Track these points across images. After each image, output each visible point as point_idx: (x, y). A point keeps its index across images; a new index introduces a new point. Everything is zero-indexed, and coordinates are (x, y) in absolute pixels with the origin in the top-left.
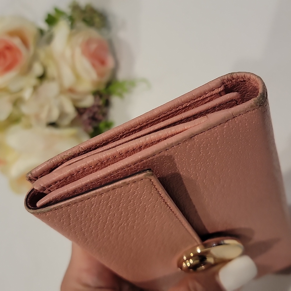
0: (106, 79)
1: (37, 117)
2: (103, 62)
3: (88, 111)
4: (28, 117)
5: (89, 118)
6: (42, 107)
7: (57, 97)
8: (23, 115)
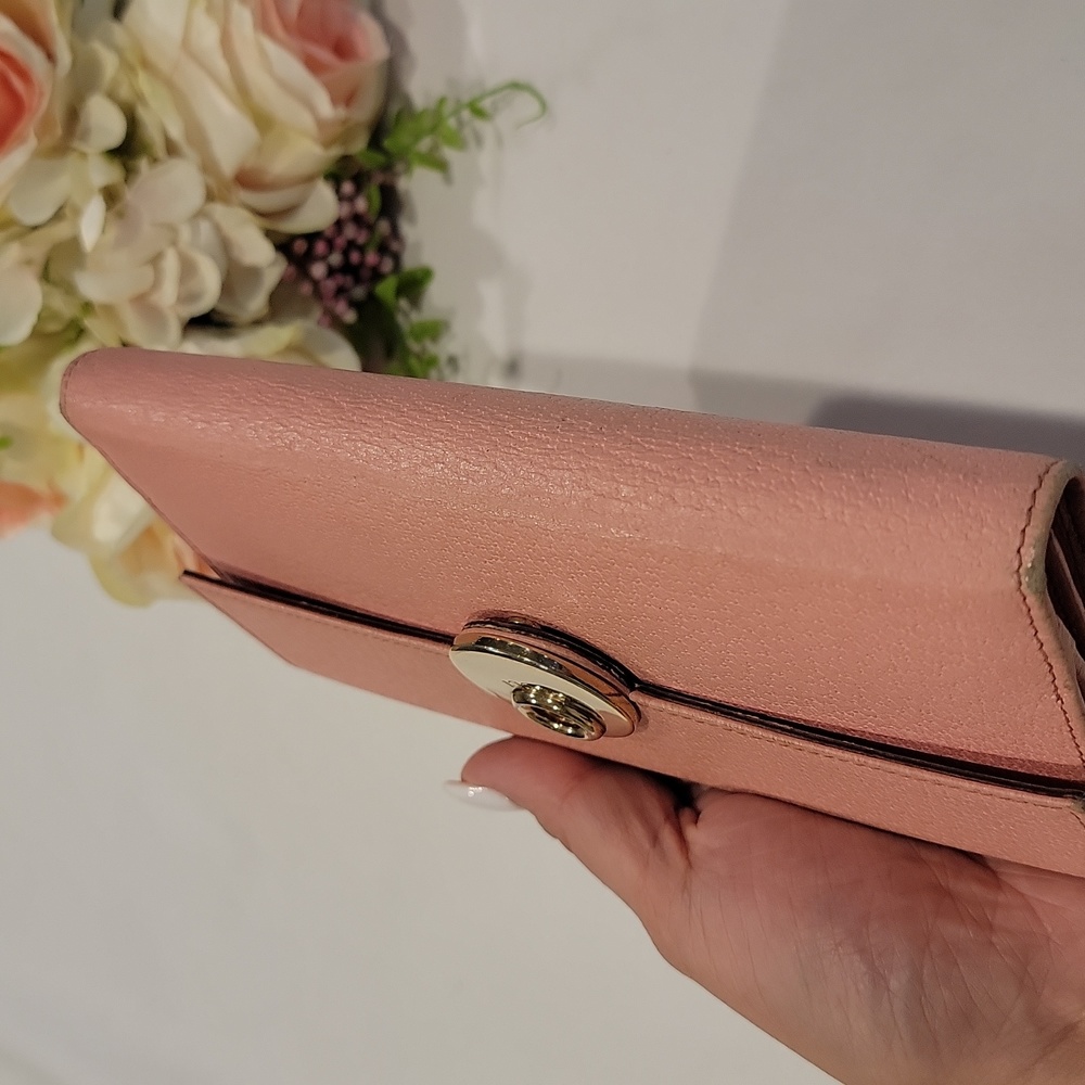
0: (365, 111)
1: (142, 302)
2: (343, 49)
3: (320, 247)
4: (109, 310)
5: (331, 272)
6: (156, 260)
7: (200, 214)
8: (87, 307)
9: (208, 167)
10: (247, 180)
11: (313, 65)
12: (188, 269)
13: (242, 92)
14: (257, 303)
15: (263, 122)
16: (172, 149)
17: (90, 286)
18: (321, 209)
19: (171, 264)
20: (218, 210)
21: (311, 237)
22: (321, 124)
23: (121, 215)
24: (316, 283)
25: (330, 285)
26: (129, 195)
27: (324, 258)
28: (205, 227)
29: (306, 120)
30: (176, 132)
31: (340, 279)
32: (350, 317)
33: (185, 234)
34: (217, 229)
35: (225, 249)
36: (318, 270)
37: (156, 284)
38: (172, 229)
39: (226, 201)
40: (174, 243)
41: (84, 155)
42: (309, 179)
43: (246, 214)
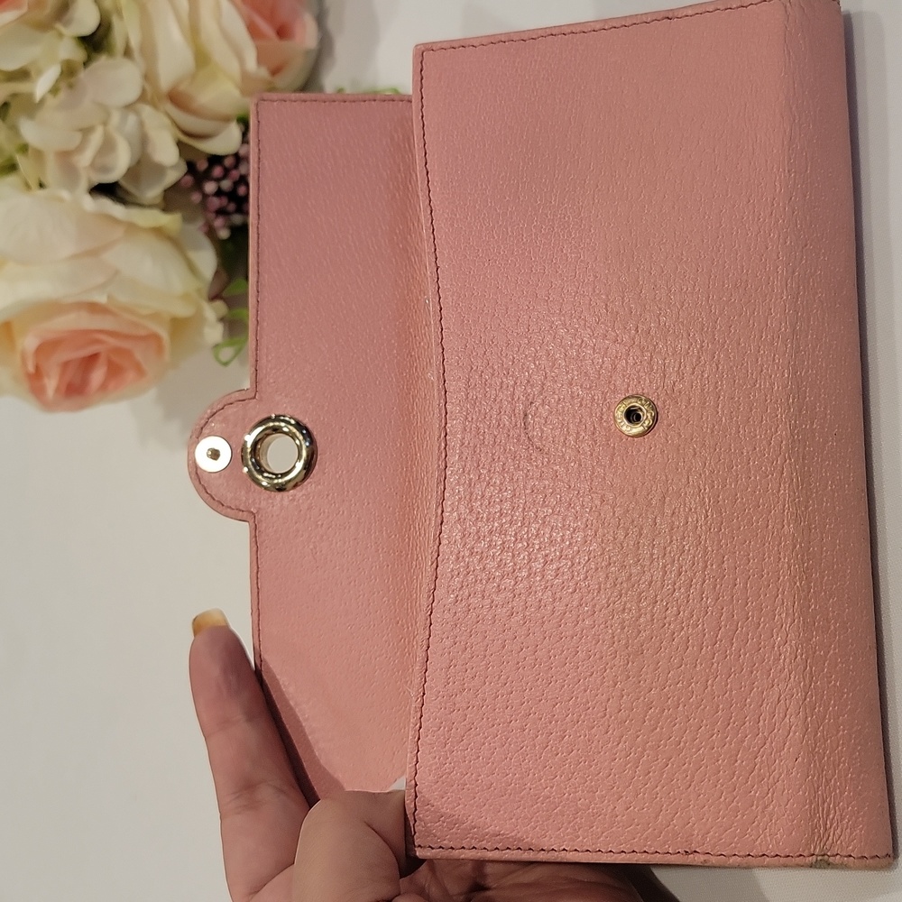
1: (66, 157)
2: (283, 32)
3: (217, 171)
4: (39, 155)
5: (219, 193)
6: (86, 132)
7: (129, 107)
8: (24, 148)
9: (150, 77)
10: (177, 99)
11: (253, 31)
12: (108, 146)
13: (193, 31)
14: (153, 193)
15: (202, 58)
16: (127, 52)
17: (30, 131)
18: (228, 141)
19: (96, 139)
20: (147, 110)
21: (215, 160)
22: (245, 75)
23: (71, 86)
24: (205, 196)
25: (216, 203)
26: (83, 75)
27: (218, 180)
28: (132, 119)
29: (234, 67)
30: (134, 43)
31: (224, 201)
32: (224, 234)
33: (116, 118)
34: (141, 124)
35: (142, 143)
36: (210, 187)
37: (80, 149)
38: (106, 112)
39: (155, 106)
40: (105, 124)
41: (61, 35)
42: (226, 119)
43: (167, 121)
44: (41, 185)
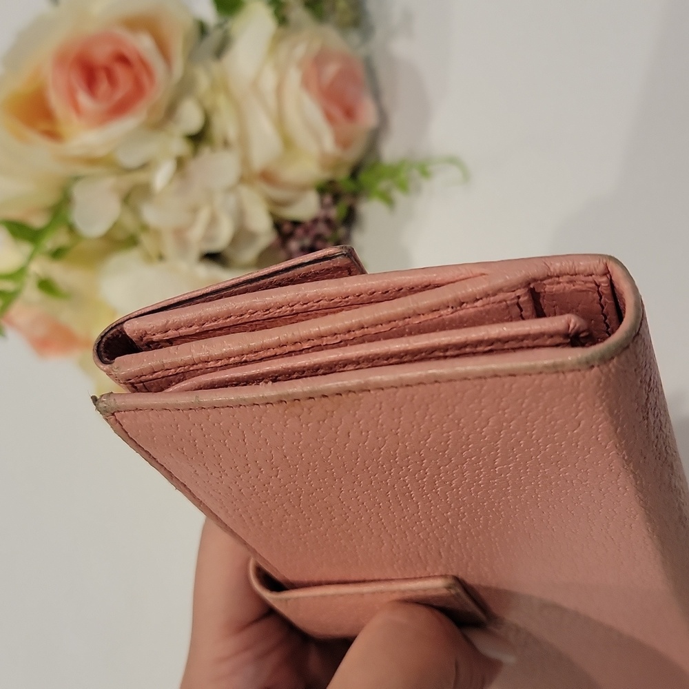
0: (353, 155)
1: (180, 234)
2: (350, 113)
3: (299, 231)
4: (156, 234)
5: (302, 249)
6: (195, 211)
7: (231, 190)
8: (145, 228)
9: (245, 161)
10: (267, 177)
11: (330, 118)
12: (213, 221)
13: (280, 121)
14: (250, 255)
15: (288, 142)
16: (226, 144)
17: (150, 214)
18: (307, 207)
19: (204, 216)
20: (245, 191)
21: (296, 224)
22: (323, 154)
23: (183, 177)
26: (193, 166)
27: (300, 239)
28: (232, 198)
29: (314, 150)
30: (232, 136)
33: (219, 199)
34: (239, 201)
35: (240, 215)
36: (294, 246)
37: (191, 225)
38: (211, 194)
39: (250, 185)
40: (210, 203)
41: (171, 135)
42: (303, 188)
43: (260, 198)
44: (161, 257)
